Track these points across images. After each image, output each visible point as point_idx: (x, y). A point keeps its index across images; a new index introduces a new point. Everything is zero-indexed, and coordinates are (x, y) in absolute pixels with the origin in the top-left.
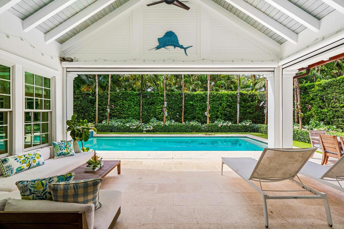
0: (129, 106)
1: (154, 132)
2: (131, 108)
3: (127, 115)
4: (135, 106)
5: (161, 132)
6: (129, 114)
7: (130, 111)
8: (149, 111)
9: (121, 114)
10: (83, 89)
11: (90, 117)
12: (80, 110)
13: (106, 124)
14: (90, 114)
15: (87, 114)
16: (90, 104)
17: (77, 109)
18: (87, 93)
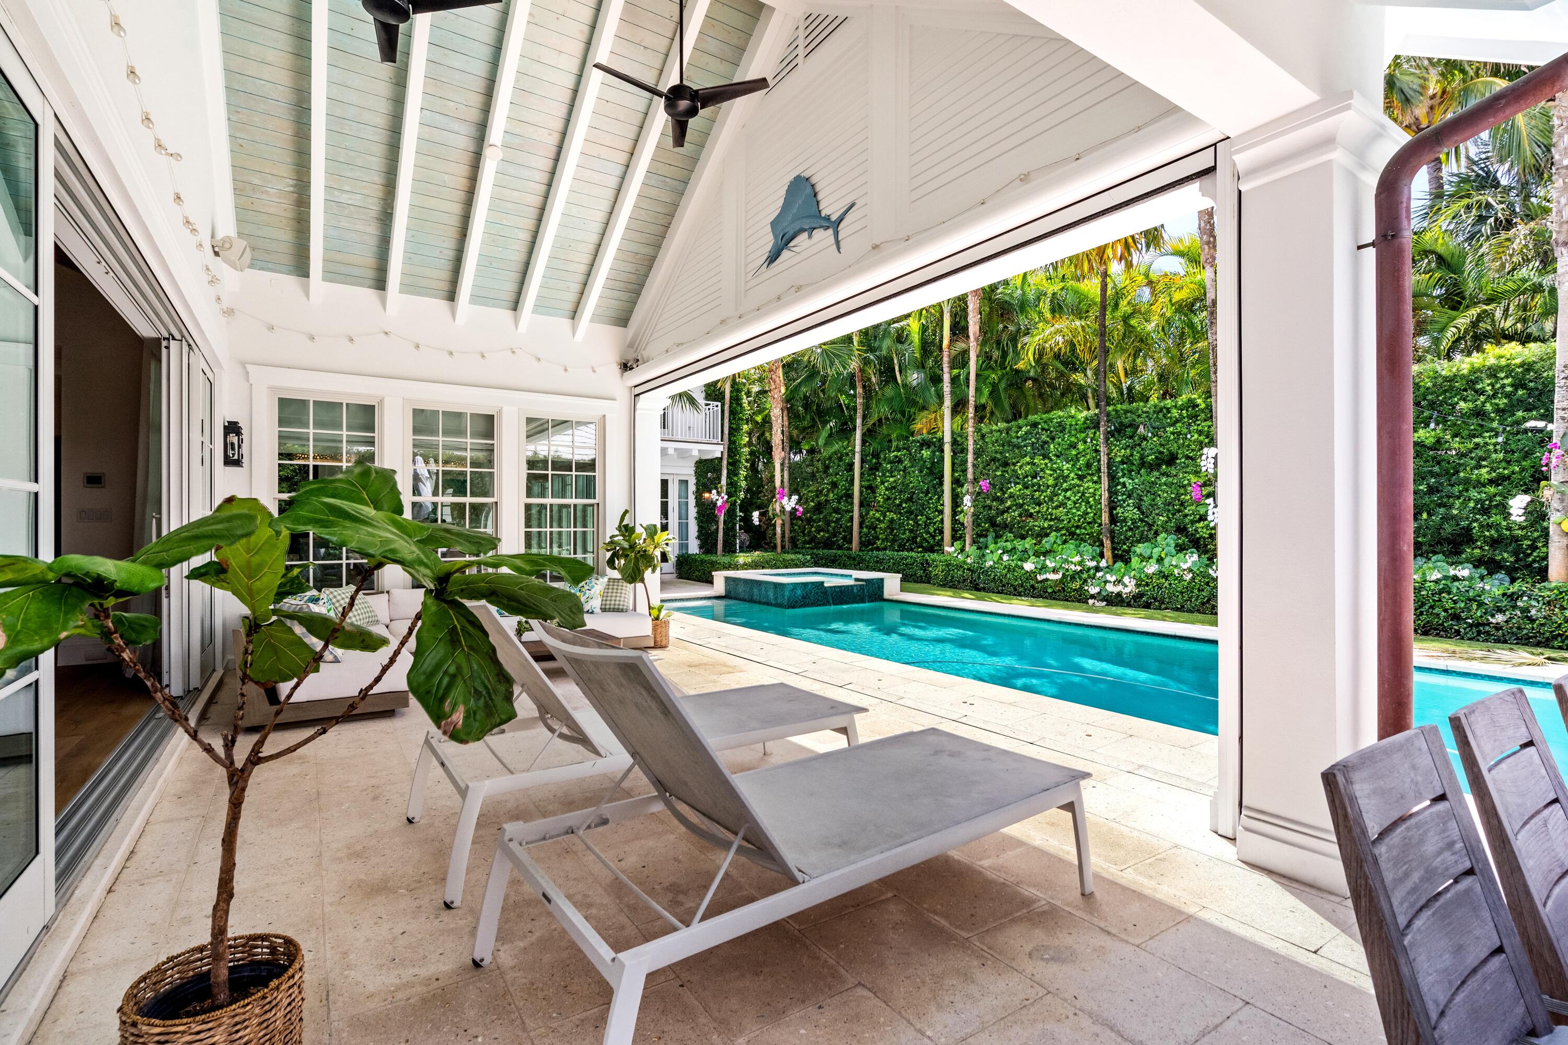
0: (1056, 479)
1: (1147, 606)
2: (1066, 490)
3: (1051, 520)
4: (1081, 478)
5: (1181, 609)
6: (1057, 519)
7: (1062, 505)
8: (1147, 499)
9: (1031, 515)
10: (919, 426)
11: (932, 530)
12: (904, 505)
13: (959, 556)
14: (930, 519)
15: (921, 519)
16: (931, 481)
17: (897, 502)
18: (923, 440)
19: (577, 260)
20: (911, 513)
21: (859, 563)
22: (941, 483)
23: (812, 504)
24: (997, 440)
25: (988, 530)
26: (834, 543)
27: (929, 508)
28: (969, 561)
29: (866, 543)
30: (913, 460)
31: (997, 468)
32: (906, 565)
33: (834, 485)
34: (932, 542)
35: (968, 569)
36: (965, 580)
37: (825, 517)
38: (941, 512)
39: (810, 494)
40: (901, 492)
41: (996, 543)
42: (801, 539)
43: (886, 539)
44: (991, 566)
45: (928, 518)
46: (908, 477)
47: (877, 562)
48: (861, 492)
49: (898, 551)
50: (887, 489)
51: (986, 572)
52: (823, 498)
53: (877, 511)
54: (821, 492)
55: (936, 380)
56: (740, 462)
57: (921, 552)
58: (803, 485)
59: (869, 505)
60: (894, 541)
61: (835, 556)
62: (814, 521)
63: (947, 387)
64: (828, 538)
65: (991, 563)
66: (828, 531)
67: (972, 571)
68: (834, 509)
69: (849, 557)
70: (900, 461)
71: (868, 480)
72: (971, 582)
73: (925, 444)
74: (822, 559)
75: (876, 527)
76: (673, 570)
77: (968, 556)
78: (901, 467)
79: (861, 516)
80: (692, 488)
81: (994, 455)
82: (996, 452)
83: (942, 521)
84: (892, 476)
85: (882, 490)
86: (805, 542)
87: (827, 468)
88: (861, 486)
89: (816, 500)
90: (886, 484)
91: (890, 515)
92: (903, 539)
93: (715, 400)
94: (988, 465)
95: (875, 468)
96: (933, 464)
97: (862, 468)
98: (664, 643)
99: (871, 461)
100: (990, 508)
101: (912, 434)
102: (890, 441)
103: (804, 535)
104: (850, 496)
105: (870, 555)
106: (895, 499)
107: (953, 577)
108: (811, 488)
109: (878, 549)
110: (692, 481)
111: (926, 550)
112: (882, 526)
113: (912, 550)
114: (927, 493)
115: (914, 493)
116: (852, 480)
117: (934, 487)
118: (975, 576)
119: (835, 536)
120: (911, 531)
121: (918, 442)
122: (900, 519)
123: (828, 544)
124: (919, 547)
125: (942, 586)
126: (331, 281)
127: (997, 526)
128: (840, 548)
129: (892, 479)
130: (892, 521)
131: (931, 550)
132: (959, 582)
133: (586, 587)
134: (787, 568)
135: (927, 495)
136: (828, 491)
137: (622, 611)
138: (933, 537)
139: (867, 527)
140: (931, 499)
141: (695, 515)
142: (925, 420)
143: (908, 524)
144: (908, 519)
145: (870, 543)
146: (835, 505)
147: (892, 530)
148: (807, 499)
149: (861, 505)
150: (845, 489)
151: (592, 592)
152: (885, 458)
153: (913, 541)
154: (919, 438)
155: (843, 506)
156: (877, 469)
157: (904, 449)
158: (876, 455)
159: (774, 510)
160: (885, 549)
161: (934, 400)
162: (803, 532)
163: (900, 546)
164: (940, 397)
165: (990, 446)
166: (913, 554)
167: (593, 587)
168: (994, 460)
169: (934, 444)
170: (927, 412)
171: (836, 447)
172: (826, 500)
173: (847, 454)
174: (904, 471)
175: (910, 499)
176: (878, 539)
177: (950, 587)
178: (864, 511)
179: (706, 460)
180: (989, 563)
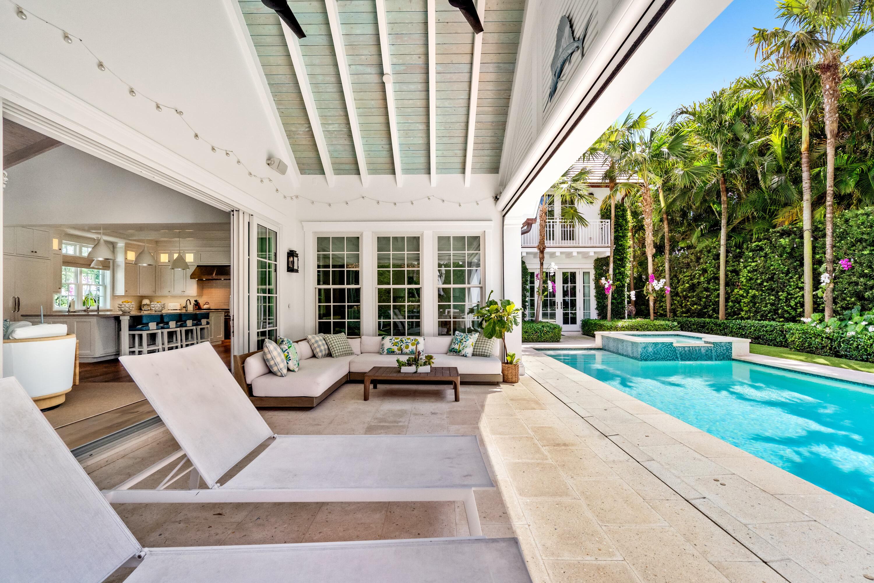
10: (781, 219)
11: (793, 303)
12: (765, 284)
13: (818, 326)
14: (792, 294)
15: (783, 295)
16: (792, 263)
17: (759, 281)
18: (783, 230)
19: (456, 135)
20: (773, 290)
21: (724, 329)
22: (802, 265)
23: (687, 285)
24: (863, 223)
25: (854, 304)
26: (705, 313)
27: (790, 286)
28: (827, 330)
29: (732, 314)
30: (774, 247)
31: (865, 248)
32: (767, 331)
33: (705, 271)
34: (793, 313)
35: (827, 338)
36: (823, 347)
37: (698, 295)
38: (802, 289)
39: (685, 278)
40: (762, 273)
41: (861, 315)
42: (679, 310)
43: (749, 310)
44: (853, 337)
45: (789, 294)
46: (768, 262)
47: (740, 328)
48: (726, 275)
49: (759, 320)
50: (749, 272)
51: (847, 342)
52: (696, 281)
53: (740, 289)
54: (694, 276)
55: (797, 180)
56: (626, 258)
57: (782, 322)
58: (681, 272)
59: (734, 285)
60: (756, 312)
61: (704, 323)
62: (689, 297)
63: (806, 184)
64: (701, 310)
65: (853, 333)
66: (700, 305)
67: (831, 340)
68: (704, 288)
69: (716, 324)
70: (761, 249)
71: (734, 266)
72: (830, 349)
73: (784, 234)
74: (694, 325)
75: (740, 302)
76: (580, 329)
77: (827, 326)
78: (762, 254)
79: (727, 293)
80: (592, 276)
81: (860, 236)
82: (863, 234)
83: (803, 296)
84: (754, 262)
85: (744, 272)
86: (683, 312)
87: (698, 259)
88: (726, 271)
89: (690, 282)
90: (748, 268)
91: (752, 292)
92: (765, 311)
93: (607, 219)
94: (854, 245)
95: (738, 257)
96: (793, 249)
97: (727, 256)
98: (514, 380)
99: (735, 251)
100: (857, 284)
101: (774, 227)
102: (752, 235)
103: (682, 307)
104: (717, 278)
105: (735, 323)
106: (757, 279)
107: (810, 344)
108: (686, 274)
109: (742, 318)
110: (592, 273)
111: (788, 320)
112: (746, 300)
113: (774, 320)
114: (787, 273)
115: (775, 274)
116: (719, 266)
117: (795, 268)
118: (835, 344)
119: (707, 308)
120: (772, 305)
121: (778, 232)
122: (762, 295)
123: (700, 314)
124: (781, 318)
125: (798, 351)
126: (338, 175)
127: (865, 299)
128: (710, 317)
129: (753, 264)
130: (754, 297)
131: (794, 320)
132: (817, 348)
133: (464, 340)
134: (657, 330)
135: (787, 275)
136: (700, 275)
137: (486, 356)
138: (795, 309)
139: (732, 301)
140: (791, 278)
141: (595, 294)
142: (787, 214)
143: (769, 299)
144: (769, 295)
145: (735, 313)
146: (705, 285)
147: (755, 303)
148: (684, 282)
149: (727, 284)
150: (714, 273)
151: (467, 343)
152: (748, 248)
153: (775, 312)
154: (778, 229)
155: (711, 286)
156: (741, 257)
157: (765, 239)
158: (739, 246)
159: (648, 289)
160: (748, 318)
161: (796, 196)
162: (681, 305)
163: (762, 316)
164: (801, 193)
165: (855, 228)
166: (773, 323)
167: (468, 340)
168: (861, 241)
169: (794, 233)
170: (790, 208)
171: (707, 243)
172: (698, 282)
173: (715, 248)
174: (764, 257)
175: (771, 279)
176: (743, 311)
177: (808, 352)
178: (728, 289)
179: (601, 258)
180: (851, 333)
